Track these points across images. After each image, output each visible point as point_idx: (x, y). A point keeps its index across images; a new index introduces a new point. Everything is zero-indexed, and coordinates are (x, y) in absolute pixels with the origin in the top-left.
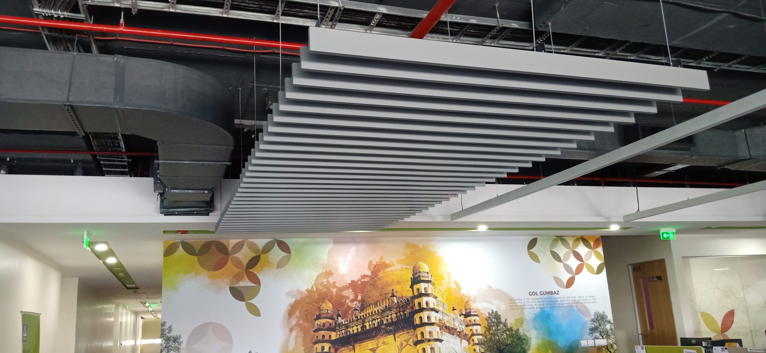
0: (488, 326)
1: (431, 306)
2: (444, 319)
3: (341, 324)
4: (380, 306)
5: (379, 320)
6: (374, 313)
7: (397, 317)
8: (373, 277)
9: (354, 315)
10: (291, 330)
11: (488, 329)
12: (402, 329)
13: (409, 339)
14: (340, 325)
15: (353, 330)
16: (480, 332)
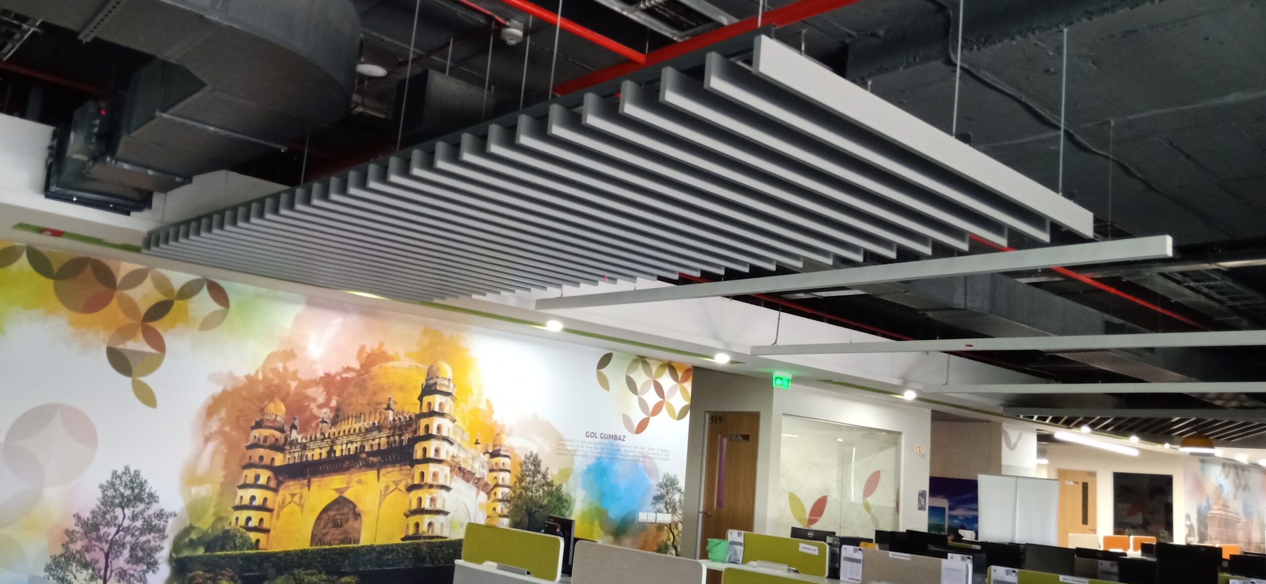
0: (521, 475)
1: (444, 433)
2: (460, 457)
3: (295, 441)
4: (365, 421)
5: (358, 445)
6: (352, 432)
7: (388, 442)
8: (362, 373)
9: (319, 430)
10: (207, 439)
11: (521, 480)
12: (393, 463)
13: (400, 481)
14: (293, 443)
15: (313, 455)
16: (507, 482)
